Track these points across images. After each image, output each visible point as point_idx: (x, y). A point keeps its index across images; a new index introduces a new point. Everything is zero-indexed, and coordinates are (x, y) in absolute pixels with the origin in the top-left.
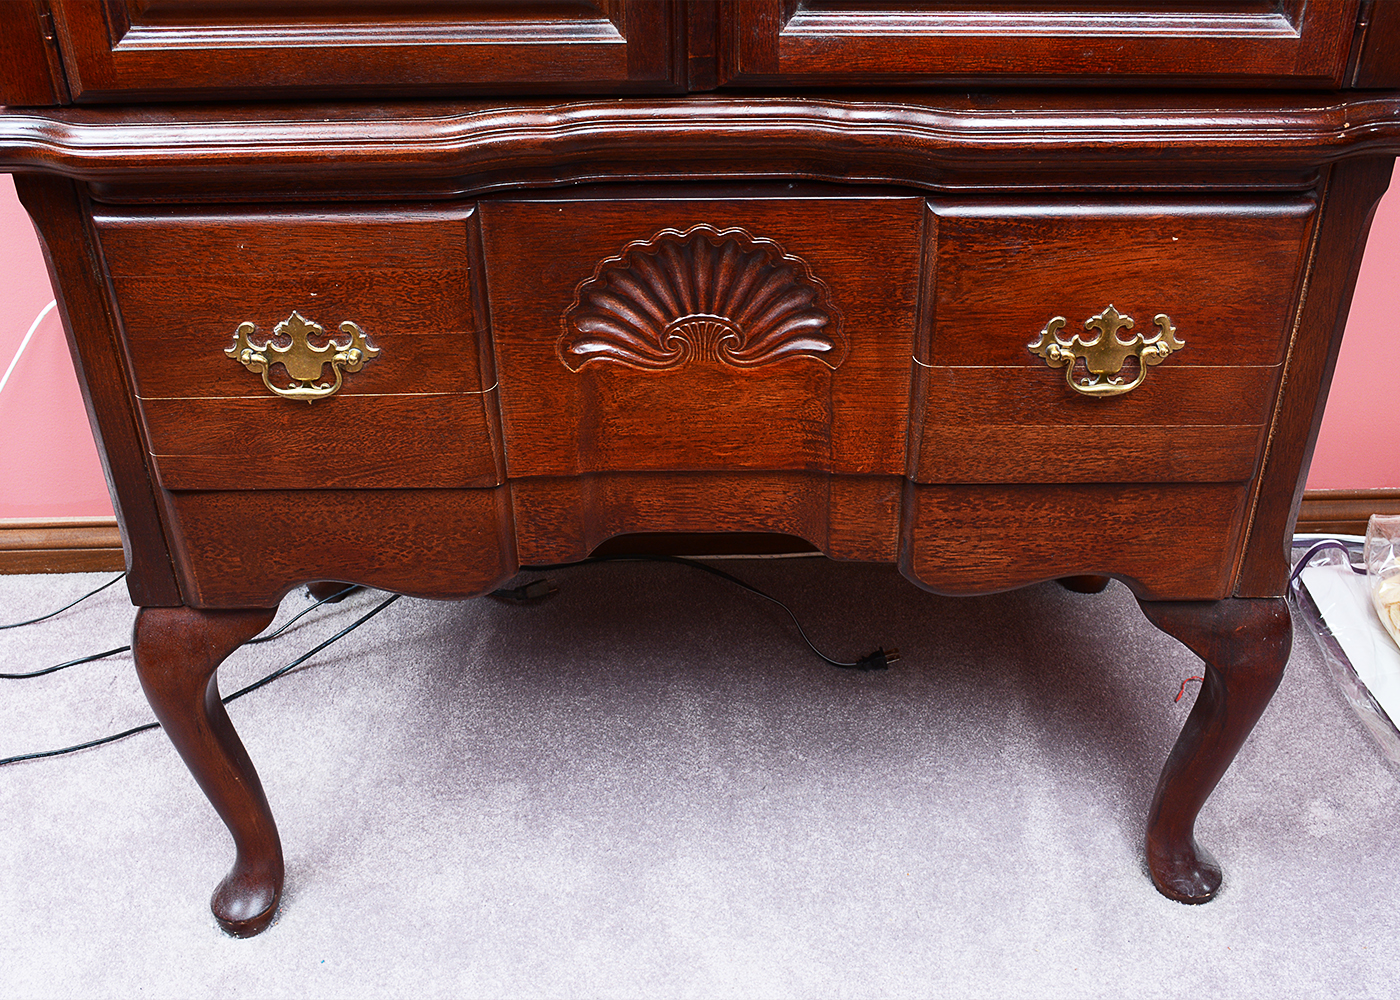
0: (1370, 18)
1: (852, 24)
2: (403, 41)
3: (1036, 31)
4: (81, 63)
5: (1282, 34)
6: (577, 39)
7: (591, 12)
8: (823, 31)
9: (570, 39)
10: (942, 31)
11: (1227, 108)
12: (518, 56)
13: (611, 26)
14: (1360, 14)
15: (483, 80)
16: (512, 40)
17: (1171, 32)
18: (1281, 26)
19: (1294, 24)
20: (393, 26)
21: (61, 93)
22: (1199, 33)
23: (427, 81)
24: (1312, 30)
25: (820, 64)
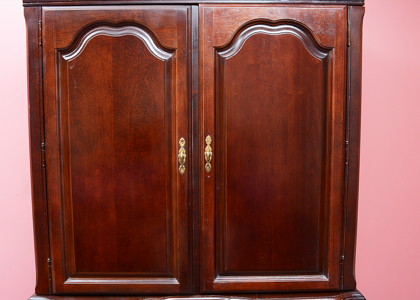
0: (343, 275)
1: (230, 279)
2: (129, 283)
3: (270, 281)
4: (56, 286)
5: (325, 280)
6: (168, 283)
7: (171, 277)
8: (223, 281)
9: (167, 283)
10: (250, 281)
11: (315, 297)
12: (155, 287)
13: (176, 280)
14: (341, 274)
15: (146, 292)
16: (154, 283)
17: (300, 280)
18: (324, 278)
19: (327, 277)
20: (127, 280)
21: (50, 292)
22: (306, 280)
23: (134, 292)
24: (331, 279)
25: (223, 289)
